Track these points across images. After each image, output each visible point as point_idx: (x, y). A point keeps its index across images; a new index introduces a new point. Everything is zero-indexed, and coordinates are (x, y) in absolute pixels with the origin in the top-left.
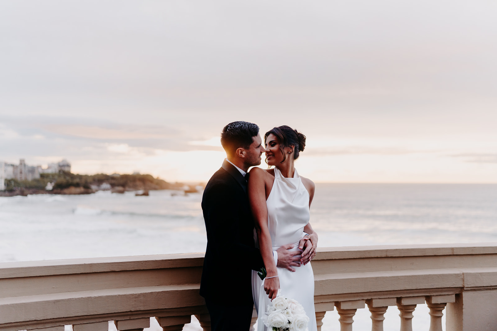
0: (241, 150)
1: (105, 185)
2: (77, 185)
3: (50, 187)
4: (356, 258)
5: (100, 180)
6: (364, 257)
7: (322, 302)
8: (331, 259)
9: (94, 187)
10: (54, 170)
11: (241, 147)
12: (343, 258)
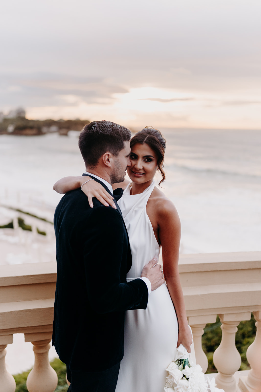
0: (108, 155)
1: (54, 128)
2: (31, 128)
3: (11, 128)
4: (244, 268)
5: (50, 123)
6: (254, 268)
7: (203, 314)
8: (216, 270)
9: (45, 129)
10: (13, 116)
11: (110, 152)
12: (229, 269)
